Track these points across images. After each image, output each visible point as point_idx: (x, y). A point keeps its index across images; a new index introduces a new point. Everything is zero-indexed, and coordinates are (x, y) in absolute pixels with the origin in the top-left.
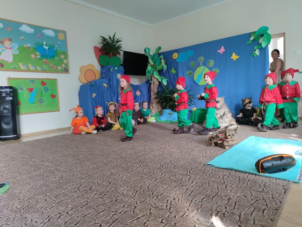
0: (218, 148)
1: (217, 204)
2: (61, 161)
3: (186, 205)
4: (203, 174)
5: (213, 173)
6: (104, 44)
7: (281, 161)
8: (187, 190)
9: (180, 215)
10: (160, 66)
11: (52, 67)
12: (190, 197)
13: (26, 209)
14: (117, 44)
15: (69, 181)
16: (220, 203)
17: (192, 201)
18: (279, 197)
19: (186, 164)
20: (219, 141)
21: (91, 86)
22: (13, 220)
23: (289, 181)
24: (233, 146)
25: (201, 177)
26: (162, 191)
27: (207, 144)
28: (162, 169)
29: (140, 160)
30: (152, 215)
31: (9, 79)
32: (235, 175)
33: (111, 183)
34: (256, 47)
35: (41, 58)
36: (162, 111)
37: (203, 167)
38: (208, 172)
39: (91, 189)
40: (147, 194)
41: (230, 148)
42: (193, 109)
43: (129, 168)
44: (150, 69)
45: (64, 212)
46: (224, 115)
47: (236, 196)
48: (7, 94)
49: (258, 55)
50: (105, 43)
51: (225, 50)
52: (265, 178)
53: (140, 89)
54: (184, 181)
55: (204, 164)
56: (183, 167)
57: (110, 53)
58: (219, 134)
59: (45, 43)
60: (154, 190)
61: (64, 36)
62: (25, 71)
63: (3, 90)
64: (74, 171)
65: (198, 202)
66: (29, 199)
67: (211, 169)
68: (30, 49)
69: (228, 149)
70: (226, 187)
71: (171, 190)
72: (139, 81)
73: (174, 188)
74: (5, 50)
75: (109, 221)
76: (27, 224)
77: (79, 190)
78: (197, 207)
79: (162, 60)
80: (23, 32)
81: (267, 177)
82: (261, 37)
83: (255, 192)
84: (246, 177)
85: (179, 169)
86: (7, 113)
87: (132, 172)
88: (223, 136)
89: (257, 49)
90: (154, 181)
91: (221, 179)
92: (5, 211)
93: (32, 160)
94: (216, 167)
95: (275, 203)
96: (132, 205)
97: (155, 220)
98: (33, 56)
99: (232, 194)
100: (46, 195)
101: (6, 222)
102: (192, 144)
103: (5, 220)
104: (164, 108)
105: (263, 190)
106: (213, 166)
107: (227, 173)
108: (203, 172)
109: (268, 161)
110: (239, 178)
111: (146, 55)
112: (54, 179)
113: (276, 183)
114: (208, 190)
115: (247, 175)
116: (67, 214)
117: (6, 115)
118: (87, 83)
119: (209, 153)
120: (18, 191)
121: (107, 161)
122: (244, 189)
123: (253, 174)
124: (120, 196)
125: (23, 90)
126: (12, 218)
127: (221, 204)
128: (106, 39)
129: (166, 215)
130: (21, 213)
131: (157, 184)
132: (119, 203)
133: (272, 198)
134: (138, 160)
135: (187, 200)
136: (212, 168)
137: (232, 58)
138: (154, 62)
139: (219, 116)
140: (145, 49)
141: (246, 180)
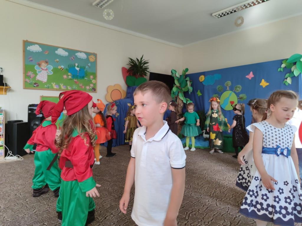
10: (186, 87)
11: (81, 86)
14: (144, 66)
19: (188, 205)
31: (42, 97)
34: (287, 75)
44: (176, 91)
49: (290, 83)
50: (133, 64)
57: (137, 74)
59: (77, 65)
61: (95, 58)
62: (57, 90)
63: (34, 108)
68: (63, 70)
79: (188, 83)
80: (58, 55)
82: (294, 65)
89: (289, 77)
98: (65, 76)
111: (172, 76)
120: (22, 216)
138: (180, 83)
140: (172, 71)
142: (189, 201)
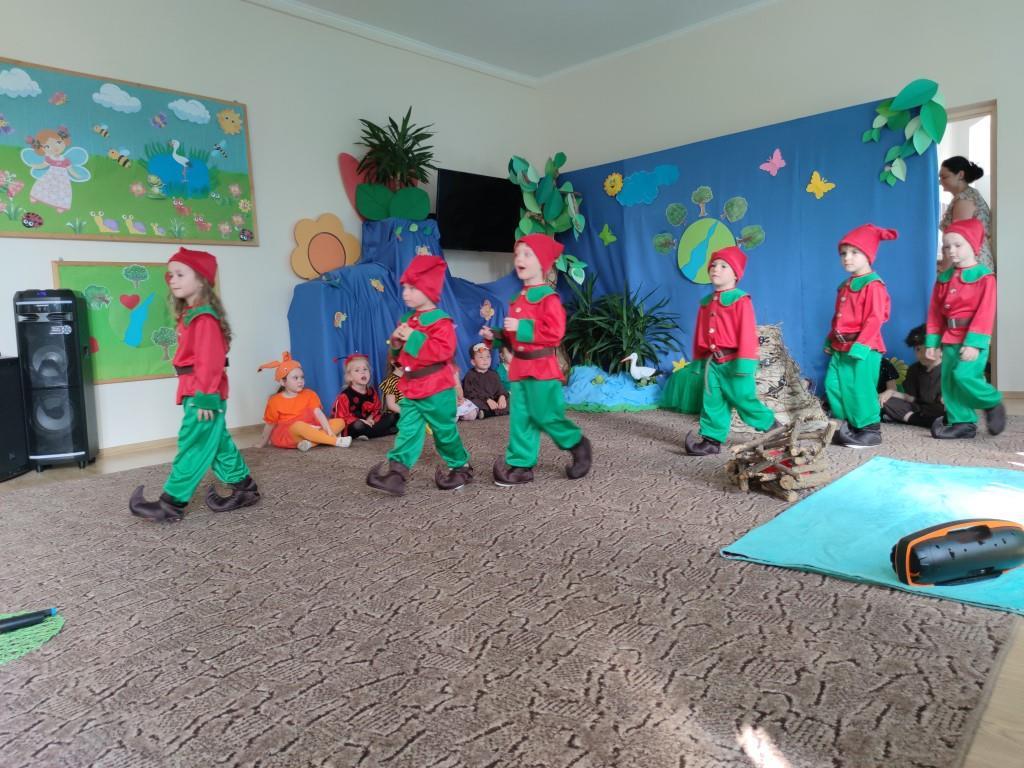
0: (763, 496)
1: (757, 686)
2: (233, 540)
3: (654, 688)
4: (711, 583)
5: (743, 583)
6: (372, 145)
7: (981, 543)
8: (654, 640)
9: (631, 721)
10: (564, 219)
11: (200, 224)
12: (667, 663)
13: (119, 695)
14: (416, 147)
15: (260, 605)
16: (769, 685)
17: (672, 675)
18: (973, 665)
19: (650, 552)
20: (765, 475)
21: (331, 289)
22: (81, 731)
23: (1008, 613)
24: (812, 490)
25: (705, 597)
26: (573, 640)
27: (723, 482)
28: (571, 567)
29: (494, 537)
30: (539, 721)
31: (59, 266)
32: (820, 588)
33: (400, 611)
34: (893, 152)
35: (163, 195)
36: (568, 371)
37: (709, 561)
38: (728, 580)
39: (334, 633)
40: (519, 649)
41: (804, 498)
42: (675, 363)
43: (460, 562)
45: (244, 706)
46: (781, 384)
47: (823, 660)
48: (56, 317)
49: (902, 178)
50: (376, 142)
51: (786, 162)
52: (926, 600)
53: (495, 299)
54: (644, 607)
55: (714, 550)
56: (641, 560)
58: (765, 449)
60: (544, 638)
61: (241, 122)
62: (111, 238)
63: (38, 303)
64: (276, 571)
65: (692, 678)
66: (129, 662)
67: (739, 569)
68: (128, 164)
69: (798, 501)
70: (789, 629)
71: (599, 639)
72: (492, 270)
73: (611, 632)
74: (48, 168)
75: (396, 738)
76: (125, 743)
77: (293, 633)
78: (692, 696)
79: (570, 199)
80: (105, 108)
81: (931, 598)
82: (912, 117)
83: (890, 648)
84: (859, 597)
85: (628, 567)
86: (54, 378)
87: (467, 577)
88: (780, 458)
89: (899, 157)
90: (545, 608)
91: (773, 601)
92: (52, 702)
93: (139, 533)
94: (756, 563)
95: (960, 686)
96: (470, 686)
97: (549, 737)
98: (138, 188)
99: (812, 654)
100: (184, 651)
101: (58, 737)
102: (673, 482)
103: (54, 729)
104: (575, 361)
105: (917, 640)
106: (744, 558)
107: (791, 581)
108: (711, 579)
109: (936, 543)
110: (836, 601)
111: (514, 182)
112: (211, 598)
113: (964, 618)
114: (728, 640)
115: (862, 591)
116: (255, 713)
117: (48, 385)
118: (316, 279)
119: (730, 516)
120: (94, 636)
121: (386, 540)
122: (851, 636)
123: (882, 587)
124: (428, 656)
125: (107, 302)
126: (75, 724)
127: (773, 688)
128: (379, 129)
129: (585, 722)
130: (103, 708)
131: (555, 616)
132: (427, 678)
133: (949, 671)
134: (488, 536)
135: (656, 673)
136: (742, 565)
137: (809, 189)
138: (543, 205)
139: (764, 388)
140: (512, 161)
141: (858, 607)
142: (649, 544)
